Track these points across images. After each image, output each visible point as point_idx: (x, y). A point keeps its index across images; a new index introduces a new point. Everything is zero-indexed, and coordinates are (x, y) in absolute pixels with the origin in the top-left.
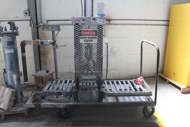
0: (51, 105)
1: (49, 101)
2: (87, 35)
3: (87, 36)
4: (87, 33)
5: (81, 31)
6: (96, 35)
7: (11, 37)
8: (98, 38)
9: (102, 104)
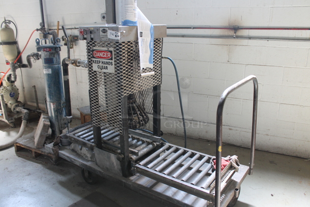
0: (68, 157)
1: (73, 151)
2: (101, 57)
3: (101, 60)
4: (101, 54)
5: (93, 50)
6: (112, 59)
7: (48, 53)
8: (115, 65)
9: (123, 181)
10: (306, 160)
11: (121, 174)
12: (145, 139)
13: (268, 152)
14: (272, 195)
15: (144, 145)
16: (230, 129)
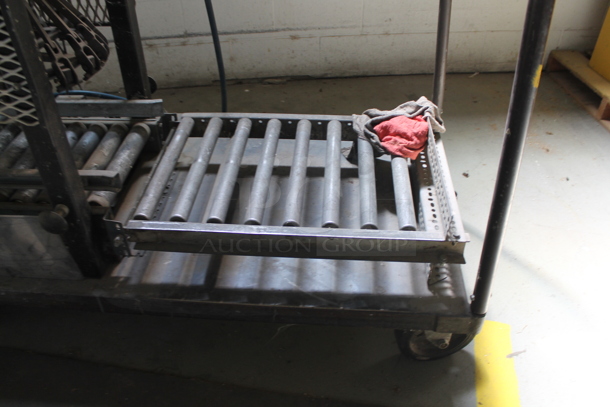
9: (97, 294)
10: (472, 76)
11: (78, 274)
12: (101, 121)
13: (390, 76)
14: (466, 175)
15: (110, 143)
16: (294, 38)
